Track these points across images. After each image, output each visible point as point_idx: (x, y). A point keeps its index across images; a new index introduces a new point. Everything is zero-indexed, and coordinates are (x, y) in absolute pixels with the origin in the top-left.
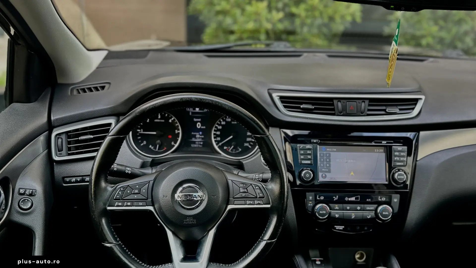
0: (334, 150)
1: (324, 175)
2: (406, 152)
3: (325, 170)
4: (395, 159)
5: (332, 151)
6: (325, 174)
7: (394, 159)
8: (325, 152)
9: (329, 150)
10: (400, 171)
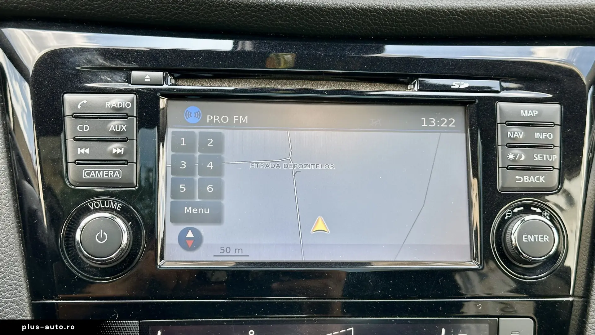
0: (237, 122)
1: (190, 235)
2: (558, 129)
3: (195, 211)
4: (511, 157)
5: (229, 126)
6: (195, 231)
7: (505, 157)
8: (197, 131)
9: (216, 118)
10: (535, 213)
